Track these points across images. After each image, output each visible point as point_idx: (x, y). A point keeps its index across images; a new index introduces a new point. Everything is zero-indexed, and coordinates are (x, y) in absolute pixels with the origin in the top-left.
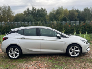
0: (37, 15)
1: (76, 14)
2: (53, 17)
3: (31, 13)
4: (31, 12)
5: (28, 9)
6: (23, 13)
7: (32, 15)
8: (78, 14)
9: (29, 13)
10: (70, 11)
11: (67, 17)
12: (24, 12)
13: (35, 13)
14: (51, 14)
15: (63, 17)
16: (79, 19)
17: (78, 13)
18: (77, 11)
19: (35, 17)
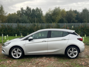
0: (31, 15)
1: (74, 15)
2: (49, 18)
3: (25, 14)
4: (25, 12)
5: (22, 9)
6: (17, 13)
7: (27, 15)
8: (76, 16)
9: (23, 13)
10: (67, 12)
11: (64, 19)
12: (18, 11)
13: (29, 14)
14: (47, 14)
15: (60, 18)
16: (77, 21)
17: (77, 14)
18: (75, 12)
19: (29, 17)
